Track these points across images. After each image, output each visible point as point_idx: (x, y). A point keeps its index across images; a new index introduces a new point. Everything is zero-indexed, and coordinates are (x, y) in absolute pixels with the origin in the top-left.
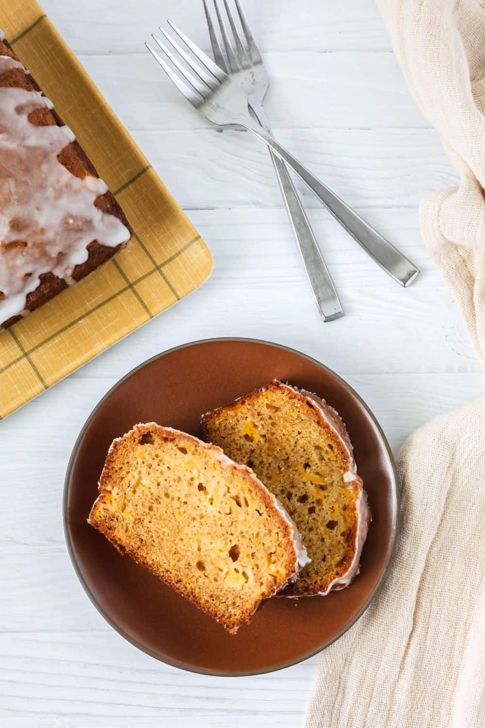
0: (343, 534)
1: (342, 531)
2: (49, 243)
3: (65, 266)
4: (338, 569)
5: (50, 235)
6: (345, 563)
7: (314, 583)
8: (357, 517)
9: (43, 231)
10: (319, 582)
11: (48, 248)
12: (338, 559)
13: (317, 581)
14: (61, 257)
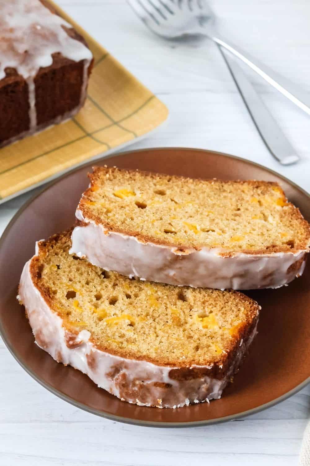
0: (55, 292)
1: (58, 294)
2: (17, 40)
3: (30, 66)
4: (40, 264)
5: (18, 34)
6: (37, 271)
7: (54, 245)
8: (52, 310)
9: (12, 30)
10: (50, 248)
11: (16, 45)
12: (46, 271)
13: (52, 248)
14: (27, 56)
